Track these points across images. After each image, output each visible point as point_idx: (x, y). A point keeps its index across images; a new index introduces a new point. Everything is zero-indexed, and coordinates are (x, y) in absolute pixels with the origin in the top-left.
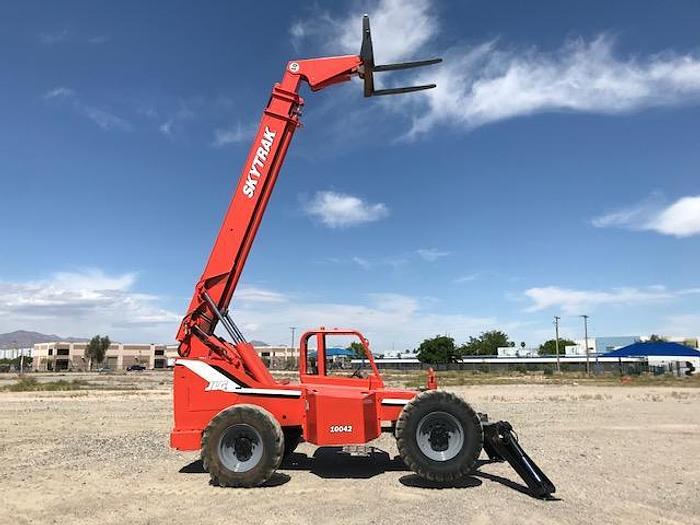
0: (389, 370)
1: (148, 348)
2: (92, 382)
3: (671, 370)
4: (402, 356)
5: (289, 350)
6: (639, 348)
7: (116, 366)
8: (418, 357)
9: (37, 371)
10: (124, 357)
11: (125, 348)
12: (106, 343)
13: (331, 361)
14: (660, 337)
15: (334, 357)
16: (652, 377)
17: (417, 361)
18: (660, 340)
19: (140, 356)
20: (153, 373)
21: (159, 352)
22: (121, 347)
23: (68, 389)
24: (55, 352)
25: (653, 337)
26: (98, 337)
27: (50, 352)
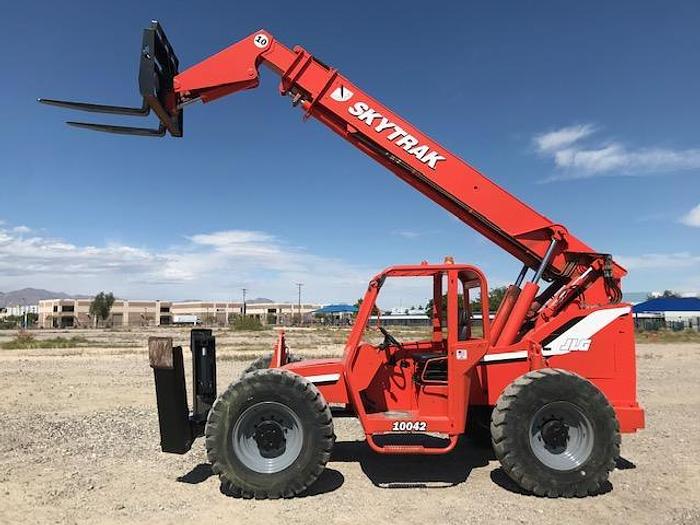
0: (397, 327)
1: (154, 305)
2: (91, 339)
3: (691, 327)
4: (410, 312)
5: (295, 307)
6: (653, 304)
7: (121, 323)
8: (428, 314)
9: (42, 328)
10: (129, 313)
11: (131, 304)
12: (110, 300)
13: (338, 317)
14: (673, 293)
15: (341, 314)
16: (673, 333)
17: (426, 317)
18: (673, 296)
19: (146, 313)
20: (159, 330)
21: (165, 309)
22: (126, 304)
23: (65, 347)
24: (60, 309)
25: (666, 293)
26: (102, 294)
27: (55, 309)
